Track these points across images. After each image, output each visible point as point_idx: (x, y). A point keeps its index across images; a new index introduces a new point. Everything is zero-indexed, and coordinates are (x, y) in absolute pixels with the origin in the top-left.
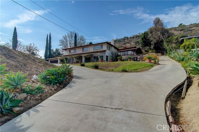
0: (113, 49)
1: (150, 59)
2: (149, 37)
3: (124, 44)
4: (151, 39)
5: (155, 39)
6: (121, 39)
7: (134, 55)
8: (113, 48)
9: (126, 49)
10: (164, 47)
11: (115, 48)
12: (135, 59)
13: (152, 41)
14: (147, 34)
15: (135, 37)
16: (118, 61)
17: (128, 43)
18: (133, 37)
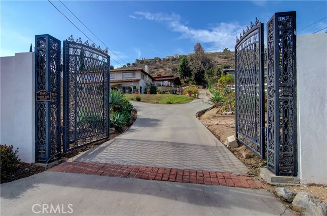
0: (147, 78)
1: (190, 92)
2: (189, 65)
3: (155, 69)
4: (192, 68)
5: (196, 68)
6: (151, 60)
7: (171, 86)
8: (148, 76)
9: (161, 78)
10: (205, 79)
11: (150, 77)
12: (174, 92)
13: (192, 70)
14: (187, 62)
15: (170, 59)
16: (157, 94)
17: (161, 67)
18: (168, 60)
